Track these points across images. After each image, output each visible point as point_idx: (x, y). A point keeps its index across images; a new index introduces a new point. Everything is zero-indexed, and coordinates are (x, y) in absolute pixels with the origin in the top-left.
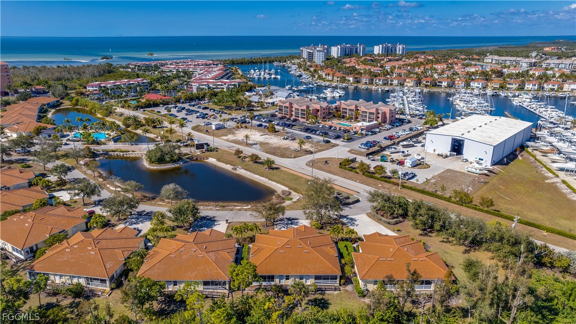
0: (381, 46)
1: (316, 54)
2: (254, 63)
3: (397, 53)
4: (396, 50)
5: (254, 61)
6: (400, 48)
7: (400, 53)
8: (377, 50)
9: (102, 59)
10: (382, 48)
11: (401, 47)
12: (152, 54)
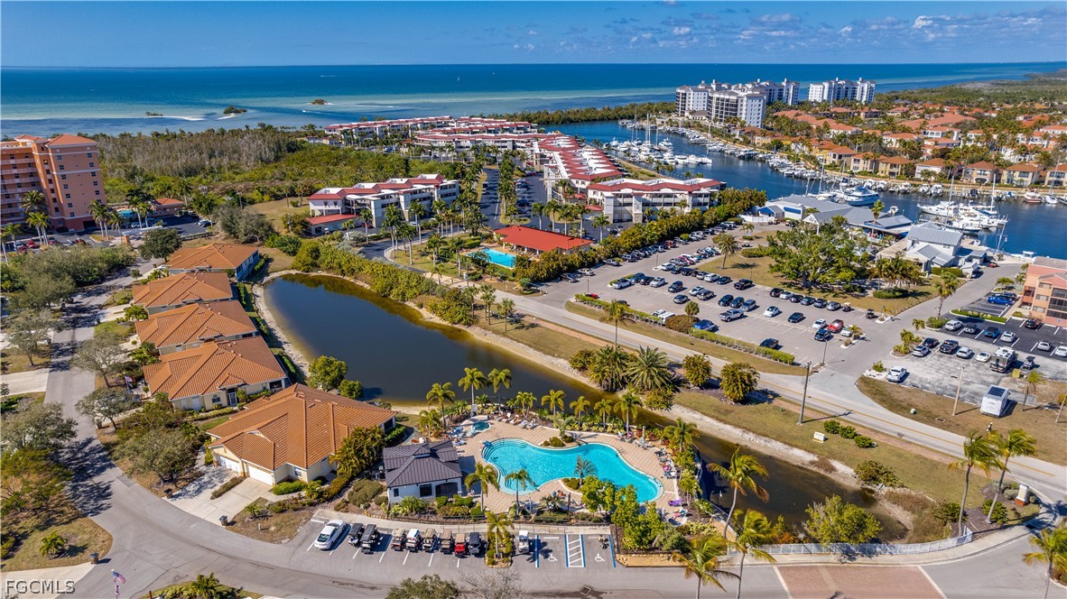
0: (826, 85)
1: (745, 103)
2: (571, 121)
3: (858, 98)
4: (854, 93)
5: (572, 117)
6: (863, 89)
7: (864, 99)
8: (817, 92)
9: (227, 112)
10: (830, 88)
11: (866, 86)
12: (321, 102)
